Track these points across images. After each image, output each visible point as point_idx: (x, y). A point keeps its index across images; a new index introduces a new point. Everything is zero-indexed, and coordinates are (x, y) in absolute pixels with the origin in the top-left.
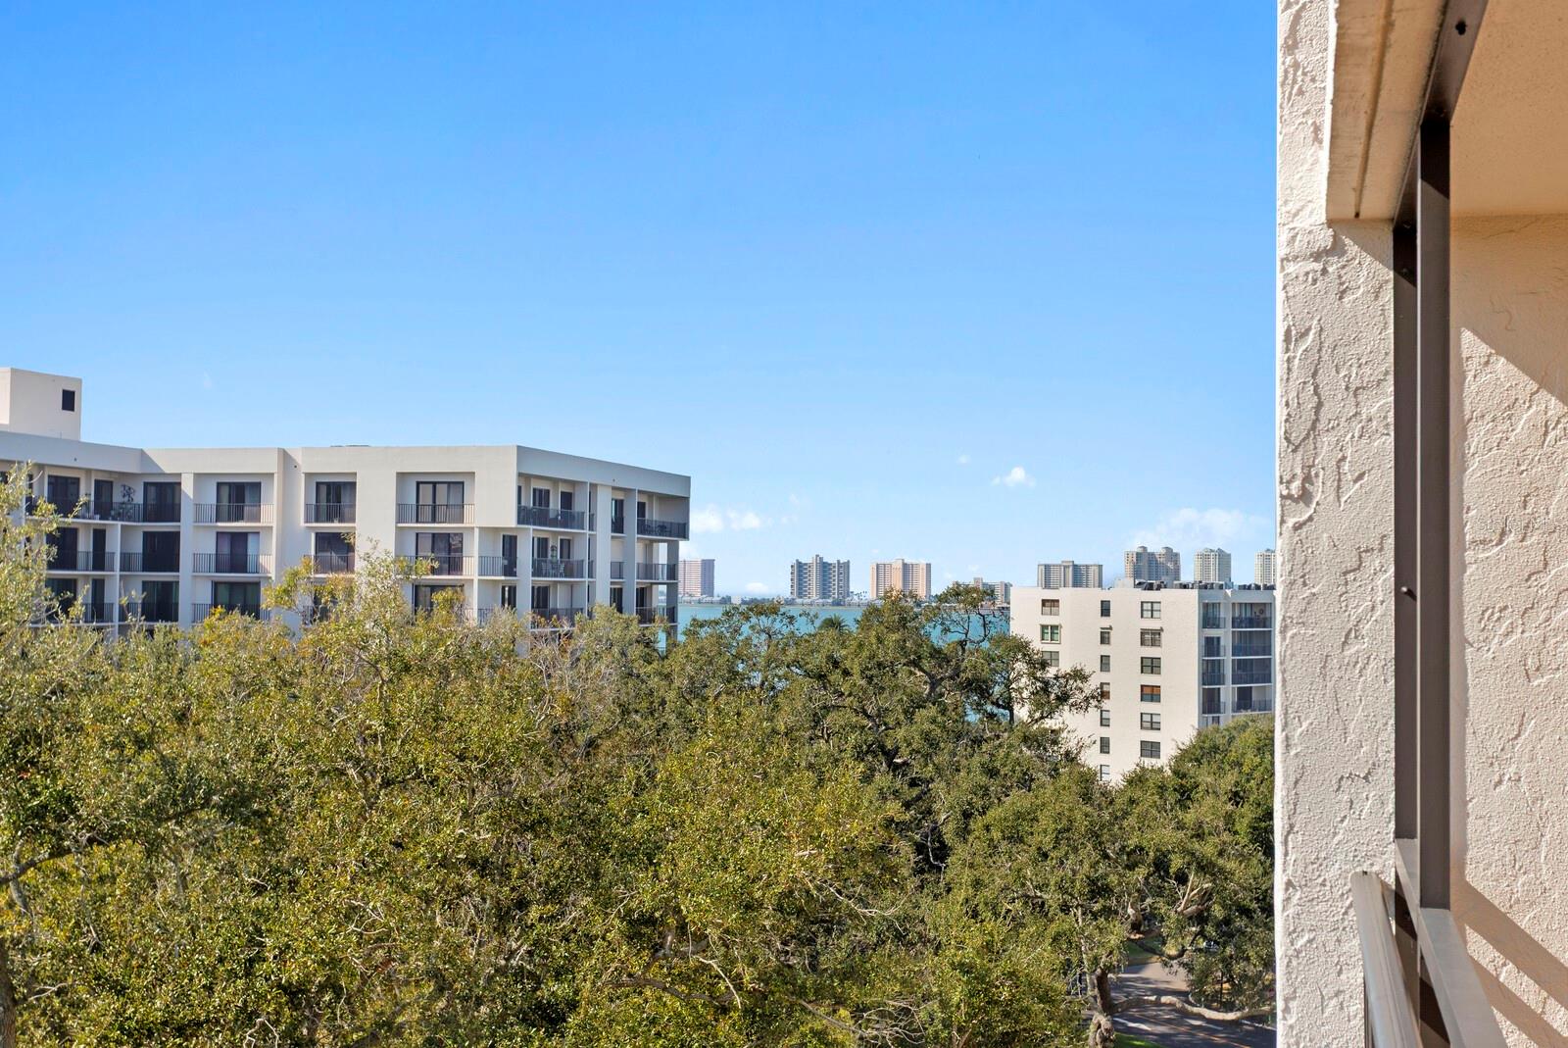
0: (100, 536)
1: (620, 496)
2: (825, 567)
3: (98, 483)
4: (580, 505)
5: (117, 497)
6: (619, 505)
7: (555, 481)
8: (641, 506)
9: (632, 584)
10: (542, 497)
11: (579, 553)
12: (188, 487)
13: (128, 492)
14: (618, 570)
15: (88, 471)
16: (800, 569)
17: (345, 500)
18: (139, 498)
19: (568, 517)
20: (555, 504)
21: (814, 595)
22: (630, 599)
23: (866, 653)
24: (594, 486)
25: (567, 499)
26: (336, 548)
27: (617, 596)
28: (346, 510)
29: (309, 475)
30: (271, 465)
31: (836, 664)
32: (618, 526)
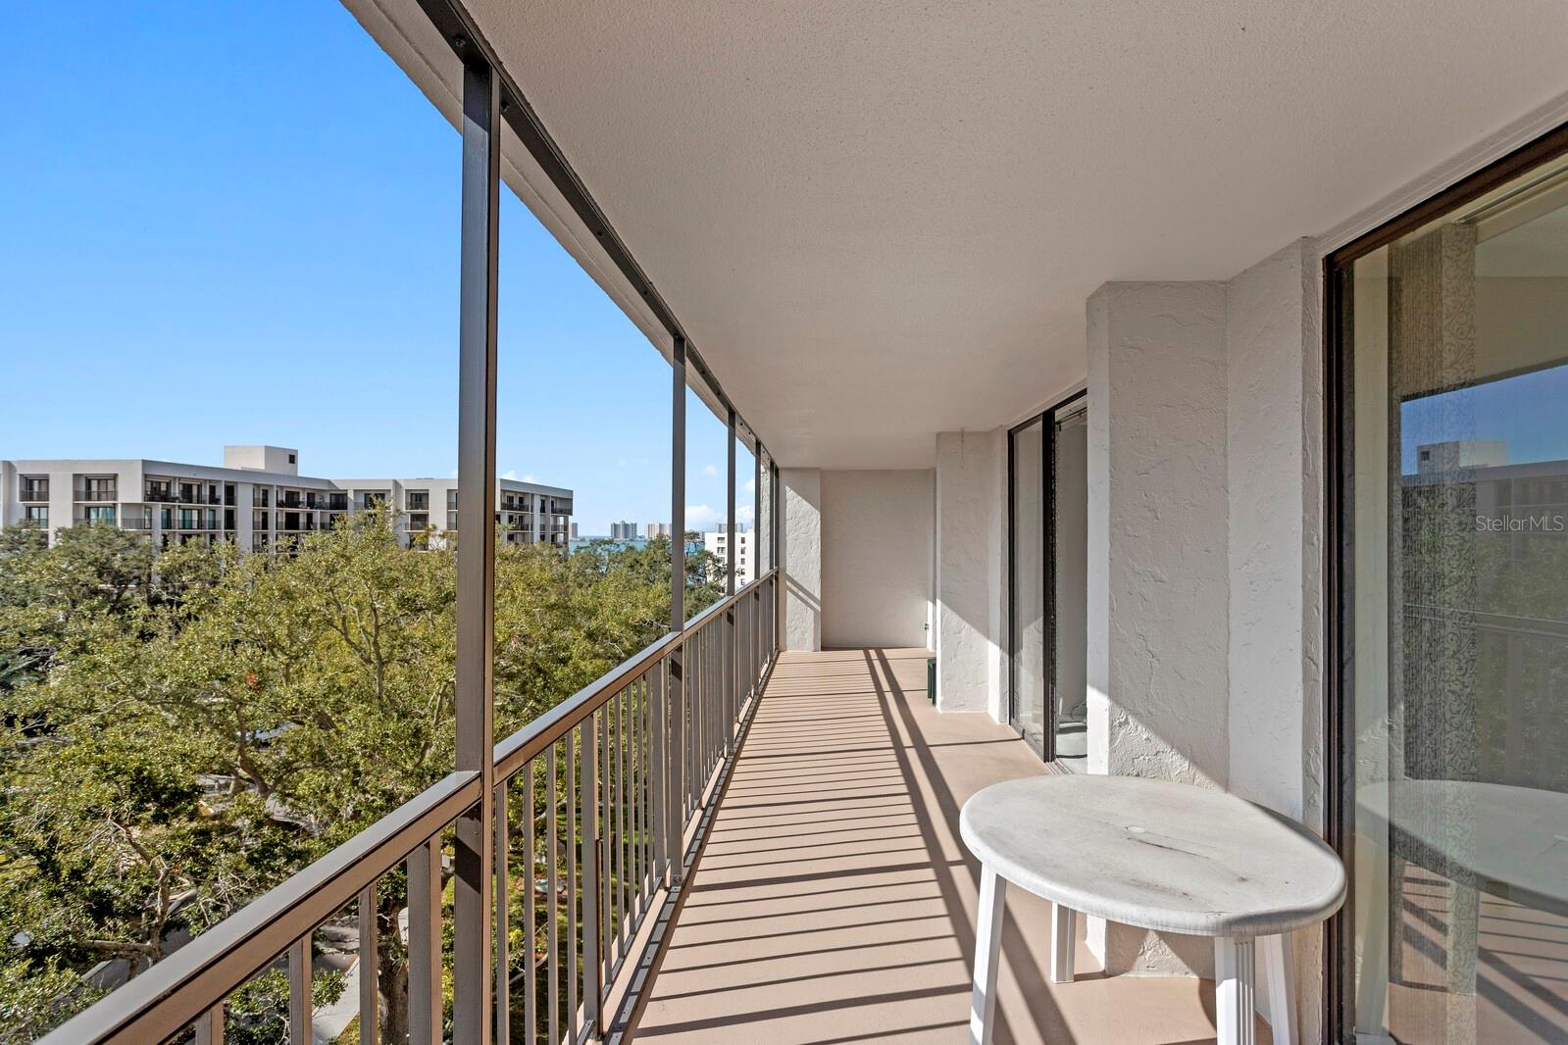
0: (310, 516)
1: (543, 498)
2: (626, 526)
3: (308, 494)
4: (527, 502)
5: (317, 499)
6: (543, 502)
7: (516, 493)
8: (552, 502)
9: (549, 533)
10: (511, 499)
11: (527, 521)
12: (351, 495)
13: (322, 498)
14: (543, 527)
15: (304, 489)
16: (615, 527)
17: (424, 501)
18: (327, 500)
19: (522, 507)
20: (516, 502)
21: (621, 537)
22: (548, 538)
23: (649, 558)
24: (533, 495)
25: (521, 500)
26: (420, 520)
27: (543, 537)
28: (425, 505)
29: (407, 491)
30: (390, 486)
31: (638, 562)
32: (543, 510)
